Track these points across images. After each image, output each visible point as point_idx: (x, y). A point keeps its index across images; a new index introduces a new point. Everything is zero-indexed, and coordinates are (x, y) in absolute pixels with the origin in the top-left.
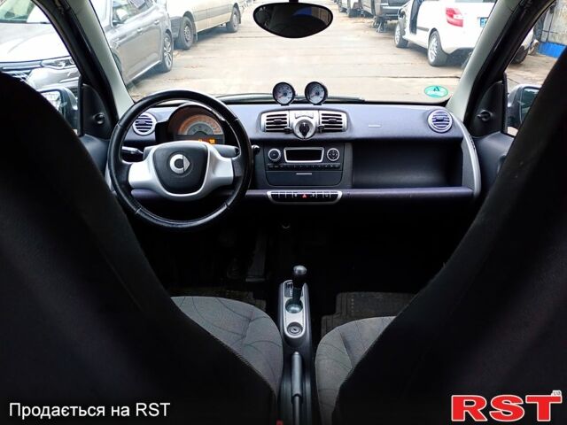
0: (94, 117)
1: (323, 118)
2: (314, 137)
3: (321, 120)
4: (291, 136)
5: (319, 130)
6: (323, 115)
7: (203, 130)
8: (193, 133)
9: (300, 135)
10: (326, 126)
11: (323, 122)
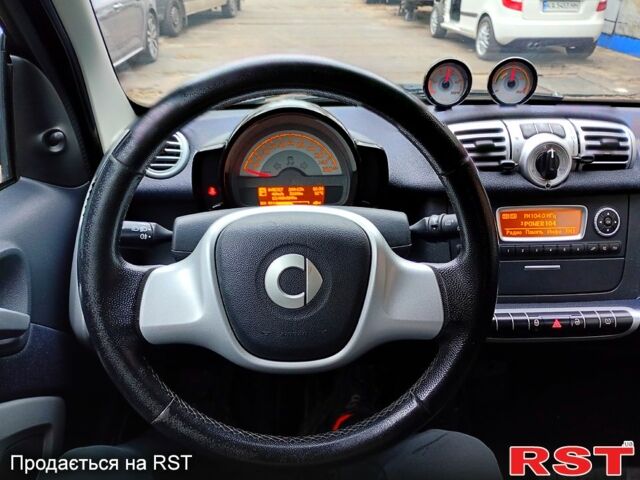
0: (41, 136)
1: (588, 138)
2: (569, 183)
3: (584, 143)
4: (515, 182)
5: (583, 165)
6: (585, 129)
7: (297, 165)
8: (275, 173)
9: (536, 177)
10: (598, 158)
11: (589, 148)
